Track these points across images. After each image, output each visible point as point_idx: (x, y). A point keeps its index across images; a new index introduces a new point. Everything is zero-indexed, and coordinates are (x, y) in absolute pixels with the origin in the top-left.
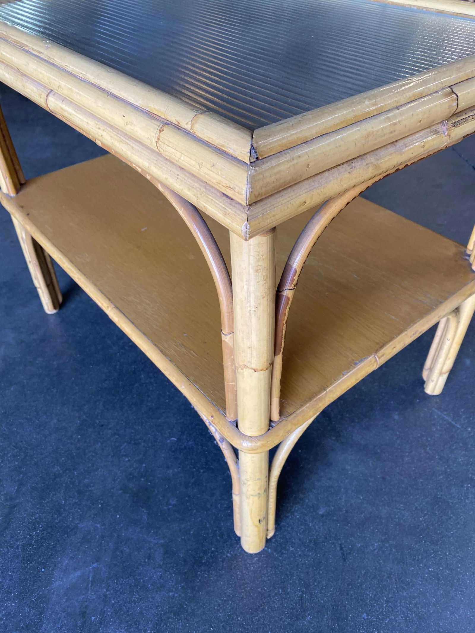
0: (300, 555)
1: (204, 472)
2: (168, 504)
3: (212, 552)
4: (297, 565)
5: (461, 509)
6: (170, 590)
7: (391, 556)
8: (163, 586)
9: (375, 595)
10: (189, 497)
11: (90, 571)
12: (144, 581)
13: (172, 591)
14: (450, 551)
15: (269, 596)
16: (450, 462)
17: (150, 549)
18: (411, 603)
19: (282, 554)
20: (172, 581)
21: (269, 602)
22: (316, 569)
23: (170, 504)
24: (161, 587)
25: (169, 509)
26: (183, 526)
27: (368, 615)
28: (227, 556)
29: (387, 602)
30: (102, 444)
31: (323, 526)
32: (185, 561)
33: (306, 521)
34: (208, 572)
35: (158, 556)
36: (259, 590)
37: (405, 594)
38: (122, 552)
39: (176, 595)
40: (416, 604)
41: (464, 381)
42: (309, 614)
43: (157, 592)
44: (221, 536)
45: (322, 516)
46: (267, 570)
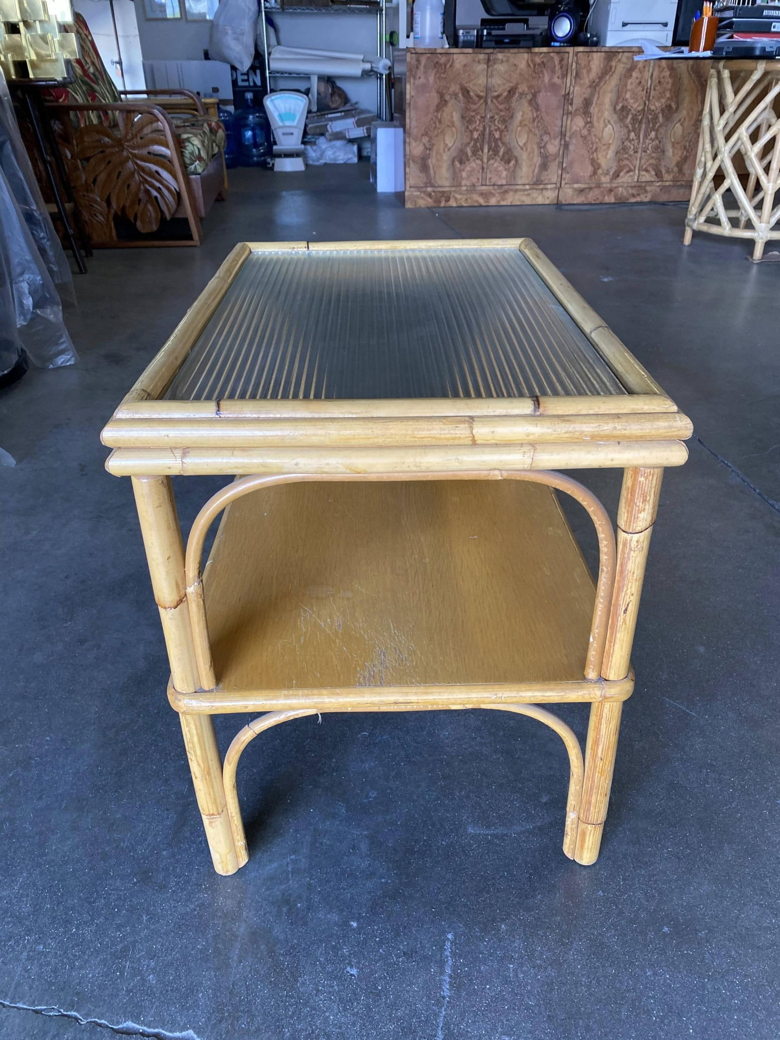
0: (524, 841)
1: (404, 765)
2: (367, 797)
3: (425, 841)
4: (522, 850)
5: (700, 793)
6: (381, 877)
7: (626, 839)
8: (373, 874)
9: (611, 874)
10: (391, 789)
11: (288, 863)
12: (351, 870)
13: (384, 878)
14: (690, 832)
15: (494, 878)
16: (687, 749)
17: (354, 840)
18: (650, 880)
19: (504, 840)
20: (384, 869)
21: (494, 884)
22: (544, 854)
23: (370, 797)
24: (371, 874)
25: (369, 802)
26: (388, 817)
27: (604, 892)
28: (442, 844)
29: (624, 880)
30: (281, 741)
31: (547, 813)
32: (395, 850)
33: (527, 808)
34: (423, 859)
35: (364, 847)
36: (482, 873)
37: (643, 872)
38: (321, 844)
39: (389, 881)
40: (656, 881)
41: (699, 669)
42: (539, 894)
43: (366, 879)
44: (433, 825)
45: (546, 804)
46: (489, 856)
